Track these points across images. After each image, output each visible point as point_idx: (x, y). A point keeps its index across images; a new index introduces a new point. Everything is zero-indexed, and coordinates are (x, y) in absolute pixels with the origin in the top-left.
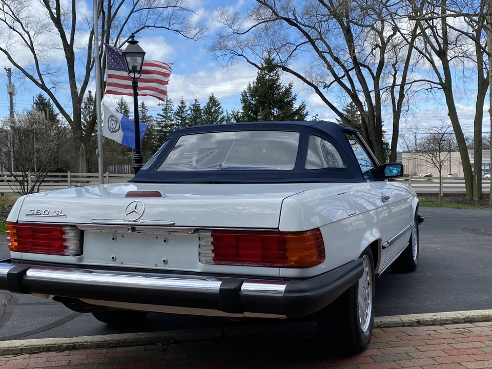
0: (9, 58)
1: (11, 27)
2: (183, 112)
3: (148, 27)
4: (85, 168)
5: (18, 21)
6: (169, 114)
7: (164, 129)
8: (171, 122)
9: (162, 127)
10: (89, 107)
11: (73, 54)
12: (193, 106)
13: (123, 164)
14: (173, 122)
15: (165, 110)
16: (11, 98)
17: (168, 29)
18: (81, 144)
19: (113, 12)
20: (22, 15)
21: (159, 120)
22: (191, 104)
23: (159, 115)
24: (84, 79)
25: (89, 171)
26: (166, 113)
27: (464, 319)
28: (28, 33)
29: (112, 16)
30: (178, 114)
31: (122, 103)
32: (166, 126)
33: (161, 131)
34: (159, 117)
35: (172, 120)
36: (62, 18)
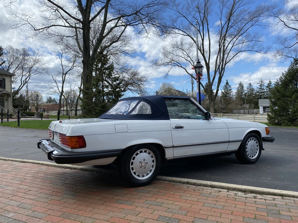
0: (186, 71)
1: (186, 60)
2: (270, 86)
3: (242, 51)
4: (213, 111)
5: (189, 57)
6: (262, 87)
7: (260, 94)
8: (263, 91)
9: (259, 93)
10: (227, 86)
11: (209, 67)
12: (276, 83)
13: (240, 109)
14: (265, 91)
15: (261, 86)
16: (192, 85)
17: (251, 51)
18: (211, 102)
19: (225, 48)
20: (190, 55)
21: (258, 90)
22: (275, 82)
23: (257, 88)
24: (213, 76)
25: (215, 113)
26: (261, 87)
27: (210, 185)
28: (192, 61)
29: (225, 49)
30: (267, 87)
31: (241, 84)
32: (261, 93)
33: (259, 95)
34: (258, 89)
35: (264, 90)
36: (205, 53)
